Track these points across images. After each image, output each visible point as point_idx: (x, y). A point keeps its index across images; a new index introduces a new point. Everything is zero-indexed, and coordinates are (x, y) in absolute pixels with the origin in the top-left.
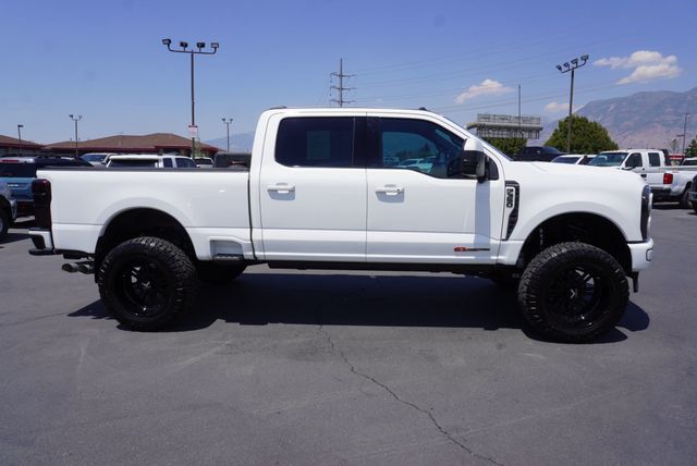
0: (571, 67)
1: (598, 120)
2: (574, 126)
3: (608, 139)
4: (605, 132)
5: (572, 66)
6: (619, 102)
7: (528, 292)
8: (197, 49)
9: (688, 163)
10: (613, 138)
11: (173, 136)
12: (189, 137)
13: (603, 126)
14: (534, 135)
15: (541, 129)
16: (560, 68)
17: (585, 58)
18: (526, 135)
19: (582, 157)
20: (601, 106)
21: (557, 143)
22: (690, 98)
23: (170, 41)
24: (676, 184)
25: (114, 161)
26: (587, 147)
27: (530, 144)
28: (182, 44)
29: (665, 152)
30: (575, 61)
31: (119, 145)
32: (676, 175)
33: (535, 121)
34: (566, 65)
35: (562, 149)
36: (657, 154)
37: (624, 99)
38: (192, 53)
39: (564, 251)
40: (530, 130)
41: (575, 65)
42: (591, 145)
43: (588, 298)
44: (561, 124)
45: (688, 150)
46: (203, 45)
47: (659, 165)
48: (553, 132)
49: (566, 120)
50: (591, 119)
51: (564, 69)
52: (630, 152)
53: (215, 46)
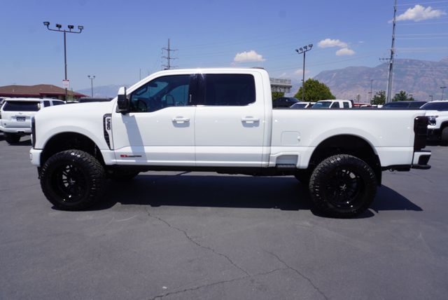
0: (304, 51)
2: (311, 85)
3: (330, 94)
4: (328, 90)
5: (304, 50)
6: (339, 71)
8: (68, 30)
11: (53, 86)
12: (64, 87)
13: (328, 86)
14: (287, 90)
15: (291, 87)
16: (297, 51)
17: (311, 46)
18: (282, 90)
19: (308, 103)
20: (328, 74)
23: (49, 23)
25: (8, 102)
28: (57, 26)
29: (352, 101)
30: (306, 47)
31: (13, 92)
33: (287, 82)
34: (301, 49)
36: (348, 103)
37: (341, 70)
38: (65, 31)
40: (285, 87)
41: (306, 50)
42: (320, 97)
44: (304, 84)
46: (72, 27)
48: (299, 88)
49: (307, 82)
50: (320, 82)
51: (300, 51)
52: (334, 101)
53: (81, 28)
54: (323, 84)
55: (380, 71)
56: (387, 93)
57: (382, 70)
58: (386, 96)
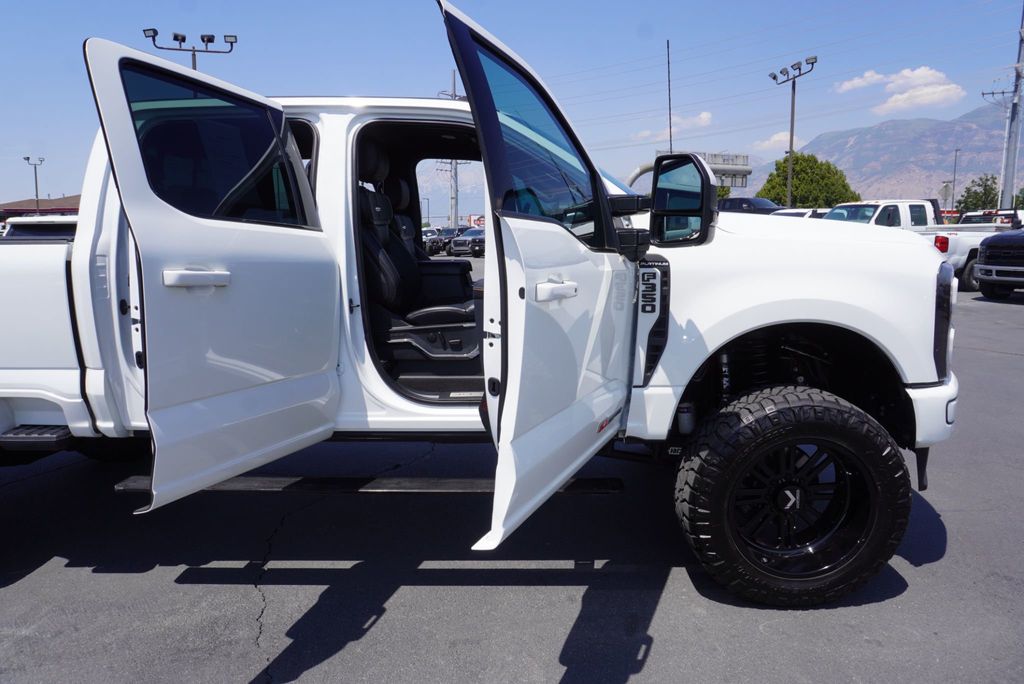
0: (791, 76)
1: (831, 160)
2: (798, 168)
3: (845, 187)
4: (842, 177)
5: (793, 73)
6: (861, 133)
7: (693, 500)
8: (202, 46)
9: (969, 220)
10: (854, 186)
13: (839, 168)
14: (739, 181)
15: (750, 173)
16: (775, 78)
17: (812, 62)
18: (728, 182)
19: (809, 211)
20: (836, 140)
21: (773, 193)
22: (958, 128)
23: (155, 32)
24: (954, 253)
26: (816, 199)
27: (734, 194)
29: (934, 203)
30: (797, 66)
32: (952, 238)
33: (740, 161)
34: (784, 72)
35: (780, 202)
36: (923, 206)
37: (868, 130)
38: (194, 51)
39: (770, 409)
40: (734, 174)
41: (797, 72)
42: (822, 196)
43: (821, 505)
44: (778, 166)
45: (960, 202)
46: (210, 39)
47: (925, 223)
48: (767, 177)
49: (786, 160)
50: (821, 158)
51: (781, 78)
52: (883, 203)
53: (232, 41)
54: (828, 165)
55: (969, 129)
56: (1000, 181)
57: (974, 126)
58: (999, 187)
